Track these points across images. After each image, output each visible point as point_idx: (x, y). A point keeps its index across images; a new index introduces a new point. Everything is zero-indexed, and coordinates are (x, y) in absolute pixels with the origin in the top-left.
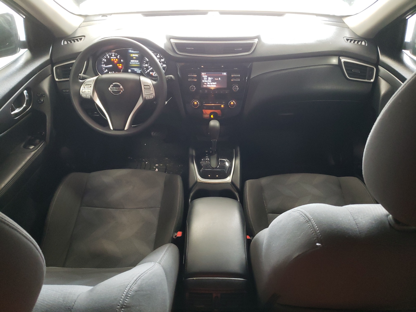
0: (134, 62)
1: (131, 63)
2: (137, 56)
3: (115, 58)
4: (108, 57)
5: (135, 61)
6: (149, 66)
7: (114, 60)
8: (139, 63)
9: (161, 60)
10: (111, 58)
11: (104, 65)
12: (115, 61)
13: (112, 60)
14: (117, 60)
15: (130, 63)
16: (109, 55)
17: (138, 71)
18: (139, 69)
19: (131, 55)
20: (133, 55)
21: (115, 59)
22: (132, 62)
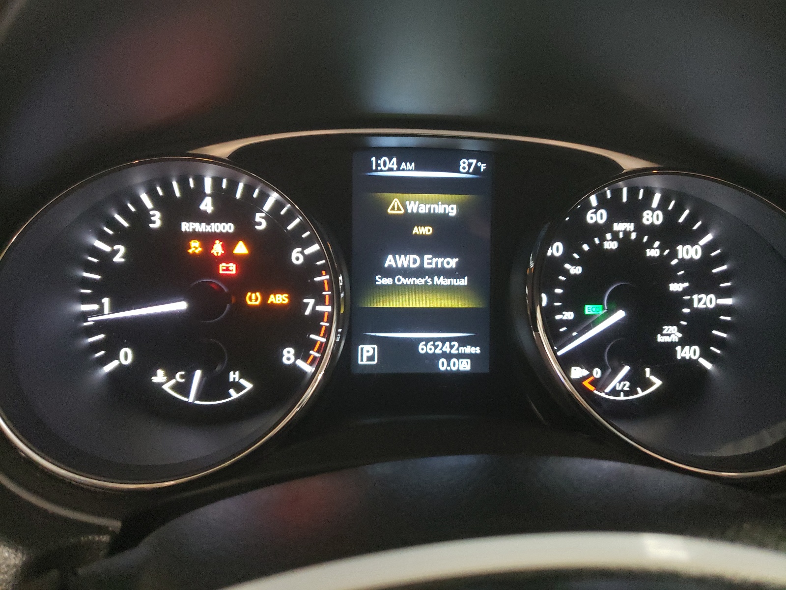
0: (420, 272)
1: (388, 281)
2: (452, 211)
3: (228, 228)
4: (157, 220)
5: (430, 261)
6: (560, 311)
7: (218, 249)
8: (464, 282)
9: (674, 254)
10: (187, 227)
11: (106, 301)
12: (228, 256)
13: (195, 247)
14: (241, 249)
15: (381, 281)
16: (164, 203)
17: (449, 357)
18: (463, 342)
19: (396, 202)
20: (417, 204)
21: (229, 241)
22: (391, 272)
